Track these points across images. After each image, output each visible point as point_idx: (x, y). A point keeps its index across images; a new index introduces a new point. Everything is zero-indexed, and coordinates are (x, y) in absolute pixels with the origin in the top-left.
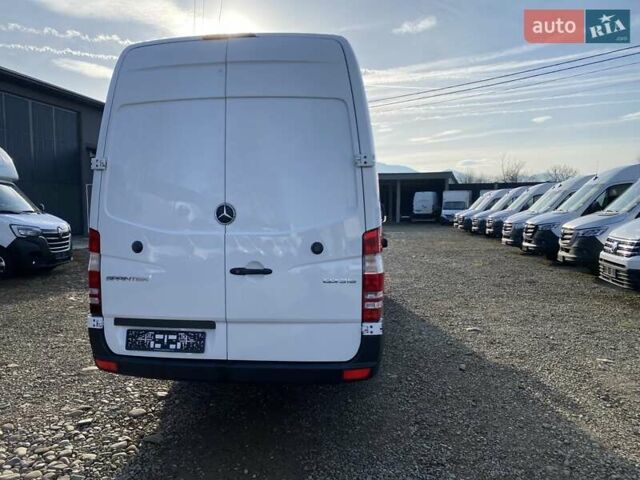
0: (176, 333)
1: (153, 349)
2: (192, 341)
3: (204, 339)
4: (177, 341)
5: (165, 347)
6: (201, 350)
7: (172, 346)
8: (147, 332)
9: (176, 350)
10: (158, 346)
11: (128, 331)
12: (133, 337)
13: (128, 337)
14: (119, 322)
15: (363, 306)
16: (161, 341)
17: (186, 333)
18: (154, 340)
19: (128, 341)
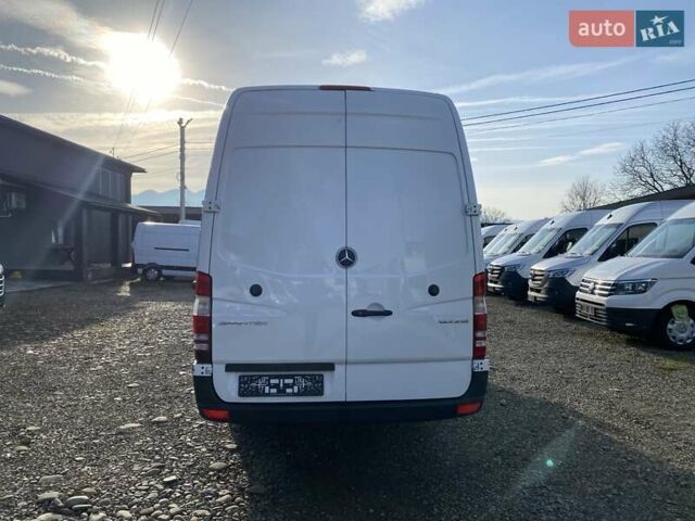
0: (292, 377)
1: (269, 395)
2: (309, 384)
3: (322, 382)
4: (294, 384)
5: (281, 392)
6: (320, 392)
7: (289, 390)
8: (260, 377)
9: (293, 394)
10: (274, 391)
11: (240, 377)
12: (245, 383)
13: (240, 383)
14: (230, 368)
15: (474, 345)
16: (277, 386)
17: (303, 376)
18: (269, 385)
19: (240, 387)
